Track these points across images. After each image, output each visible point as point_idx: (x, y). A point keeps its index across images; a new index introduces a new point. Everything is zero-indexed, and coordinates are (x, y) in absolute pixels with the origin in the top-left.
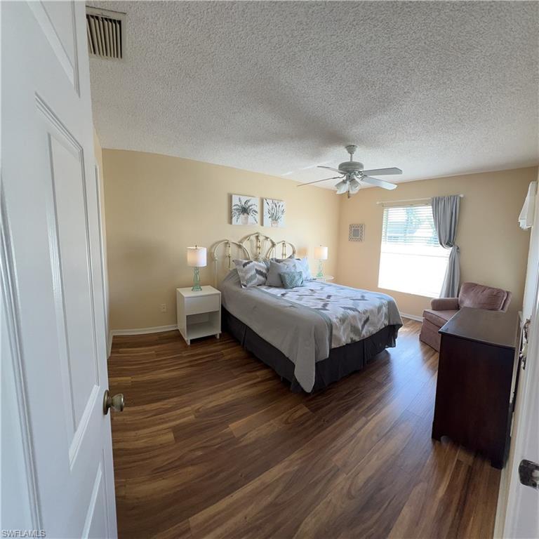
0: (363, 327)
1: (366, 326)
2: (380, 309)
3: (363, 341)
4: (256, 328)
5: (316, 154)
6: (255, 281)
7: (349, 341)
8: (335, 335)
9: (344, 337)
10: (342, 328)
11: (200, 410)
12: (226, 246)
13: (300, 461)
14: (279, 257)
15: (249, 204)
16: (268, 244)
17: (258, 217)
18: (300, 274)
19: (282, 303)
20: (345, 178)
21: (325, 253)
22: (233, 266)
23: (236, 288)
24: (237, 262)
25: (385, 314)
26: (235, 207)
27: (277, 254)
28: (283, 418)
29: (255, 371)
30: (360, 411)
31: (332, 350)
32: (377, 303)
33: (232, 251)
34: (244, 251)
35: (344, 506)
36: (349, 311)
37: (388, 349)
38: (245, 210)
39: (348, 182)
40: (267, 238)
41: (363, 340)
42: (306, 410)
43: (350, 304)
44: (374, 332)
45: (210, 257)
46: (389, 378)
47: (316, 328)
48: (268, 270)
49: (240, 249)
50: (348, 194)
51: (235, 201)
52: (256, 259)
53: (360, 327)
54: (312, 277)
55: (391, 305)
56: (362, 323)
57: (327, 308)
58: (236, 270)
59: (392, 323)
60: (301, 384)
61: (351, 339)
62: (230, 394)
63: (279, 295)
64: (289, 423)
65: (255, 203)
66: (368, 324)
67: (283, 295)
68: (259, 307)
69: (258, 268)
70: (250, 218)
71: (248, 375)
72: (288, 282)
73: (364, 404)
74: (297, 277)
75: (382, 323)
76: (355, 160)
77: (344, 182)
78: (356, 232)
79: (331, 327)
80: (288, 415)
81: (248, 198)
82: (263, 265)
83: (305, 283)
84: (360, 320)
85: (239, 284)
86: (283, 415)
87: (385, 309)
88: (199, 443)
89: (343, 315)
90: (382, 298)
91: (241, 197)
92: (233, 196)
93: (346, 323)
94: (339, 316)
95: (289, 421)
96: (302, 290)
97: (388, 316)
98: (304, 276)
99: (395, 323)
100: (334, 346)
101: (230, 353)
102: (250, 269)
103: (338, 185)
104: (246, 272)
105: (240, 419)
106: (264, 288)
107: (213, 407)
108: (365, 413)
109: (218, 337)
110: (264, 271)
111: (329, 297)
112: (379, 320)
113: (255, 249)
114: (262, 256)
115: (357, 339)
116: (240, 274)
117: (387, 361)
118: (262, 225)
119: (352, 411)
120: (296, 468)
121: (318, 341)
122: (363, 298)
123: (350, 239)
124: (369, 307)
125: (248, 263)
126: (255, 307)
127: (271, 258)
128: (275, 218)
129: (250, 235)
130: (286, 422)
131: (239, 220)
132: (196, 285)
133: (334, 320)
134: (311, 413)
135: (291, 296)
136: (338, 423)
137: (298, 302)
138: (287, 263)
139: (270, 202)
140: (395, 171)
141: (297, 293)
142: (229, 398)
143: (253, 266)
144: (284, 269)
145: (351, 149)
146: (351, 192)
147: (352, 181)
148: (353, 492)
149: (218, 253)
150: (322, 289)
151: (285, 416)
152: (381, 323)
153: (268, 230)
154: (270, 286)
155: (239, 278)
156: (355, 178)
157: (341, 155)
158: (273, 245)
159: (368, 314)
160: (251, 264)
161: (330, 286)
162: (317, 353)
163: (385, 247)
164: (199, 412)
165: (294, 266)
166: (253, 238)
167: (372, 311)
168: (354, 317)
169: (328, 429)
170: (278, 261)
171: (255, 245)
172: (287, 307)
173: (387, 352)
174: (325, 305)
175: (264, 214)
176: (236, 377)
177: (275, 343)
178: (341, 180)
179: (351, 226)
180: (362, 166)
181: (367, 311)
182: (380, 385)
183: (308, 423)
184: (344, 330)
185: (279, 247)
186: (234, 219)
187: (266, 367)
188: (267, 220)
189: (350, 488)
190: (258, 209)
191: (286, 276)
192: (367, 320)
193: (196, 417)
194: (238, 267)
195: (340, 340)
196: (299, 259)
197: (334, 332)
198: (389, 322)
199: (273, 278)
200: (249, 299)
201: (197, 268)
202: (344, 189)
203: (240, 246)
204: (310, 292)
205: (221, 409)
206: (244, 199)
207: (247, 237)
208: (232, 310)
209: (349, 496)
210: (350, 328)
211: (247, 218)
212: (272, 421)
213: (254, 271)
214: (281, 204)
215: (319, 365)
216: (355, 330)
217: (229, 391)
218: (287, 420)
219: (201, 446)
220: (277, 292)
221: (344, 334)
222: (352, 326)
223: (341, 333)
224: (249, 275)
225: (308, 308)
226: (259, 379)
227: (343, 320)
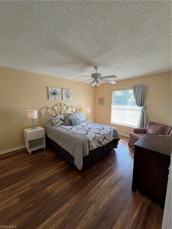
0: (103, 141)
1: (104, 141)
2: (110, 133)
3: (103, 147)
4: (59, 143)
5: (82, 70)
6: (59, 123)
7: (97, 147)
8: (91, 145)
9: (95, 146)
10: (94, 142)
11: (34, 184)
12: (47, 109)
13: (76, 200)
14: (70, 113)
15: (56, 91)
16: (66, 107)
17: (60, 96)
18: (78, 119)
19: (70, 132)
20: (94, 80)
21: (89, 110)
22: (50, 117)
23: (51, 127)
24: (52, 116)
25: (113, 135)
26: (50, 92)
27: (69, 111)
28: (70, 182)
29: (59, 162)
30: (102, 176)
31: (90, 151)
32: (109, 130)
33: (50, 111)
34: (55, 111)
35: (93, 219)
36: (97, 135)
37: (115, 149)
38: (54, 94)
39: (95, 82)
40: (65, 105)
41: (103, 146)
42: (80, 177)
43: (98, 131)
44: (108, 143)
45: (40, 114)
46: (114, 162)
47: (83, 143)
48: (65, 118)
49: (53, 110)
50: (96, 87)
51: (50, 89)
52: (61, 114)
53: (102, 141)
54: (83, 120)
55: (115, 131)
56: (103, 139)
57: (88, 134)
58: (51, 119)
59: (115, 139)
60: (77, 167)
61: (98, 146)
62: (48, 174)
63: (69, 129)
64: (72, 184)
65: (59, 91)
66: (105, 139)
67: (71, 129)
68: (60, 135)
69: (61, 118)
70: (57, 97)
71: (57, 164)
72: (73, 123)
73: (104, 173)
74: (77, 121)
75: (111, 138)
76: (98, 72)
77: (94, 81)
78: (102, 101)
79: (89, 142)
80: (72, 180)
81: (56, 89)
82: (63, 116)
83: (80, 123)
84: (102, 138)
85: (52, 125)
87: (112, 133)
88: (32, 199)
89: (94, 136)
90: (111, 129)
91: (53, 88)
92: (49, 88)
93: (96, 139)
94: (93, 137)
95: (72, 183)
96: (79, 126)
97: (114, 136)
98: (80, 120)
99: (117, 139)
100: (91, 149)
101: (49, 155)
102: (57, 118)
103: (92, 83)
104: (56, 120)
105: (52, 184)
106: (63, 126)
107: (40, 181)
108: (104, 177)
109: (44, 149)
110: (63, 119)
111: (90, 129)
112: (110, 138)
113: (60, 110)
114: (63, 113)
115: (100, 146)
116: (53, 121)
117: (114, 154)
118: (62, 99)
119: (99, 176)
120: (74, 204)
121: (84, 148)
122: (103, 129)
123: (99, 104)
124: (106, 133)
125: (56, 116)
126: (59, 135)
127: (67, 113)
128: (68, 97)
129: (57, 104)
130: (71, 183)
131: (52, 98)
132: (33, 127)
133: (91, 139)
134: (82, 178)
135: (74, 129)
136: (92, 182)
137: (76, 132)
138: (73, 115)
139: (65, 90)
140: (114, 76)
141: (77, 128)
142: (47, 176)
143: (59, 117)
144: (71, 117)
145: (96, 68)
146: (97, 86)
147: (97, 81)
148: (97, 213)
149: (43, 112)
150: (87, 125)
151: (70, 181)
152: (111, 139)
153: (65, 101)
154: (66, 125)
155: (53, 122)
156: (98, 79)
157: (92, 70)
158: (68, 108)
159: (105, 135)
160: (58, 116)
161: (91, 124)
162: (83, 153)
163: (113, 107)
164: (33, 185)
165: (76, 116)
166: (59, 105)
167: (106, 134)
168: (99, 137)
169: (88, 185)
170: (69, 114)
171: (60, 107)
172: (71, 134)
173: (114, 150)
174: (87, 133)
175: (63, 95)
176: (52, 165)
177: (67, 150)
178: (93, 81)
179: (99, 99)
180: (101, 75)
181: (104, 134)
182: (111, 165)
183: (80, 183)
184: (95, 143)
185: (70, 109)
186: (50, 97)
187: (63, 159)
188: (65, 98)
189: (96, 211)
190: (60, 93)
191: (72, 121)
192: (105, 138)
193: (31, 188)
194: (52, 118)
195: (93, 147)
196: (78, 113)
197: (91, 144)
198: (114, 138)
199: (67, 122)
200: (56, 131)
201: (33, 120)
202: (94, 84)
203: (53, 109)
204: (82, 127)
205: (44, 181)
206: (54, 89)
207: (56, 105)
208: (50, 136)
209: (95, 214)
210: (97, 142)
211: (55, 97)
212: (65, 184)
213: (59, 119)
214: (70, 90)
215: (85, 158)
216: (99, 142)
217: (48, 172)
218: (71, 182)
219: (33, 201)
220: (68, 127)
221: (95, 144)
222: (98, 141)
223: (94, 144)
224: (57, 121)
225: (80, 134)
226: (61, 165)
227: (94, 139)
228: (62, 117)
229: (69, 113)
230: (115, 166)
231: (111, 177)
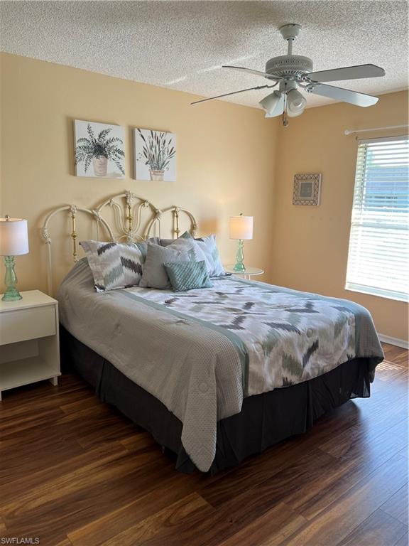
0: (306, 358)
1: (312, 358)
2: (339, 327)
3: (307, 385)
4: (120, 361)
5: (226, 44)
6: (120, 280)
7: (280, 384)
8: (254, 374)
9: (270, 376)
10: (267, 361)
11: (16, 514)
12: (66, 217)
14: (167, 236)
15: (108, 137)
16: (146, 213)
17: (125, 162)
18: (202, 265)
19: (164, 316)
20: (277, 88)
21: (247, 227)
22: (81, 253)
23: (85, 293)
24: (87, 246)
25: (350, 337)
26: (81, 144)
27: (163, 229)
28: (160, 517)
29: (119, 438)
30: (296, 505)
31: (248, 400)
32: (335, 316)
33: (80, 225)
34: (102, 225)
36: (280, 331)
37: (357, 401)
38: (99, 150)
39: (284, 96)
40: (143, 202)
41: (307, 382)
42: (202, 502)
43: (284, 317)
44: (328, 369)
45: (36, 236)
46: (353, 452)
47: (218, 360)
48: (144, 258)
49: (93, 222)
50: (283, 119)
51: (81, 131)
52: (125, 240)
53: (300, 358)
54: (223, 271)
55: (362, 322)
56: (305, 351)
57: (241, 325)
58: (85, 260)
59: (362, 354)
60: (192, 457)
61: (284, 380)
62: (72, 481)
63: (162, 303)
64: (171, 525)
65: (118, 136)
66: (315, 354)
67: (168, 302)
68: (123, 324)
69: (127, 257)
70: (111, 166)
71: (106, 446)
72: (179, 279)
73: (305, 495)
74: (196, 272)
75: (343, 352)
76: (296, 52)
77: (276, 95)
78: (307, 189)
79: (246, 359)
80: (171, 512)
81: (105, 127)
82: (134, 249)
83: (209, 282)
84: (301, 346)
85: (91, 284)
86: (163, 512)
87: (349, 329)
89: (268, 337)
90: (345, 309)
91: (92, 124)
92: (77, 123)
93: (274, 350)
94: (262, 339)
95: (172, 521)
96: (203, 294)
97: (356, 341)
98: (209, 269)
99: (369, 354)
100: (251, 392)
101: (73, 409)
102: (111, 258)
103: (266, 101)
104: (104, 264)
105: (87, 522)
106: (136, 292)
107: (36, 508)
108: (304, 510)
109: (56, 383)
110: (137, 261)
111: (249, 305)
112: (337, 349)
113: (121, 222)
114: (135, 234)
115: (295, 380)
116: (93, 267)
117: (353, 420)
118: (133, 176)
119: (282, 504)
121: (222, 383)
122: (309, 308)
123: (296, 202)
124: (319, 325)
125: (108, 247)
126: (118, 325)
127: (151, 236)
128: (157, 165)
129: (110, 197)
130: (167, 523)
131: (89, 168)
132: (10, 289)
133: (252, 346)
134: (210, 507)
135: (183, 304)
136: (255, 524)
137: (193, 315)
138: (179, 246)
139: (147, 134)
140: (371, 70)
141: (193, 299)
142: (70, 489)
143: (117, 252)
144: (171, 256)
145: (288, 31)
146: (291, 114)
147: (292, 93)
149: (52, 227)
150: (238, 292)
151: (164, 513)
152: (341, 353)
153: (144, 184)
154: (148, 288)
155: (91, 274)
156: (297, 86)
157: (270, 44)
158: (155, 214)
159: (316, 337)
160: (113, 249)
161: (253, 286)
162: (220, 403)
163: (358, 214)
165: (192, 251)
166: (117, 201)
167: (323, 332)
168: (289, 342)
169: (238, 535)
170: (162, 243)
171: (121, 213)
172: (171, 323)
173: (354, 405)
174: (239, 320)
175: (137, 156)
176: (85, 450)
177: (152, 387)
178: (271, 91)
179: (297, 178)
180: (307, 63)
181: (313, 331)
182: (335, 463)
183: (204, 525)
184: (272, 364)
185: (165, 220)
186: (80, 166)
187: (137, 430)
188: (143, 169)
190: (124, 147)
191: (176, 270)
192: (314, 347)
193: (8, 527)
194: (89, 255)
195: (261, 381)
196: (200, 240)
197: (252, 367)
198: (357, 351)
199: (153, 274)
200: (108, 310)
201: (10, 258)
202: (276, 109)
203: (93, 217)
204: (217, 296)
205: (56, 509)
206: (97, 129)
207: (106, 200)
208: (80, 332)
210: (281, 362)
211: (104, 165)
212: (142, 523)
213: (119, 262)
214: (167, 137)
215: (225, 426)
216: (291, 364)
217: (70, 476)
220: (159, 297)
221: (270, 371)
222: (285, 357)
223: (265, 368)
224: (109, 269)
225: (209, 325)
226: (125, 452)
227: (268, 347)
228: (133, 253)
229: (162, 238)
230: (354, 470)
231: (336, 512)
